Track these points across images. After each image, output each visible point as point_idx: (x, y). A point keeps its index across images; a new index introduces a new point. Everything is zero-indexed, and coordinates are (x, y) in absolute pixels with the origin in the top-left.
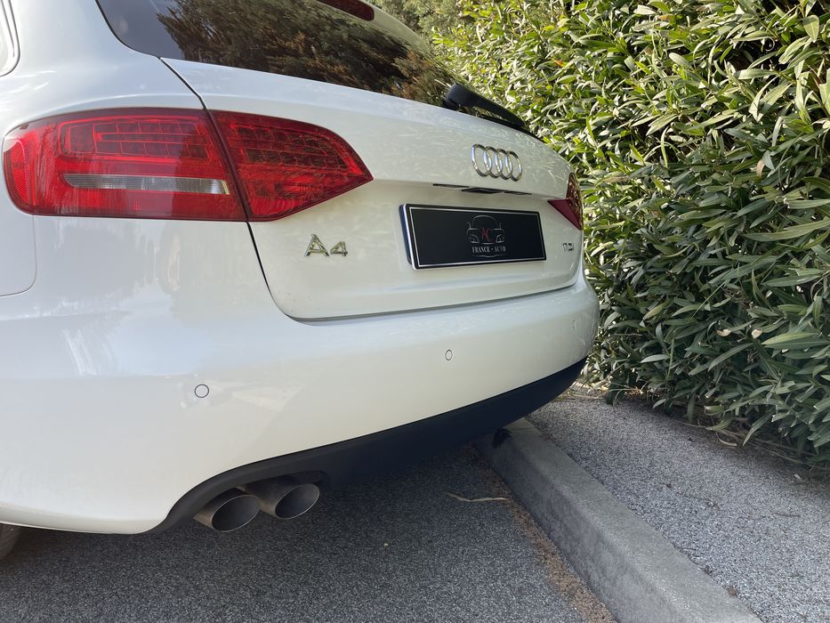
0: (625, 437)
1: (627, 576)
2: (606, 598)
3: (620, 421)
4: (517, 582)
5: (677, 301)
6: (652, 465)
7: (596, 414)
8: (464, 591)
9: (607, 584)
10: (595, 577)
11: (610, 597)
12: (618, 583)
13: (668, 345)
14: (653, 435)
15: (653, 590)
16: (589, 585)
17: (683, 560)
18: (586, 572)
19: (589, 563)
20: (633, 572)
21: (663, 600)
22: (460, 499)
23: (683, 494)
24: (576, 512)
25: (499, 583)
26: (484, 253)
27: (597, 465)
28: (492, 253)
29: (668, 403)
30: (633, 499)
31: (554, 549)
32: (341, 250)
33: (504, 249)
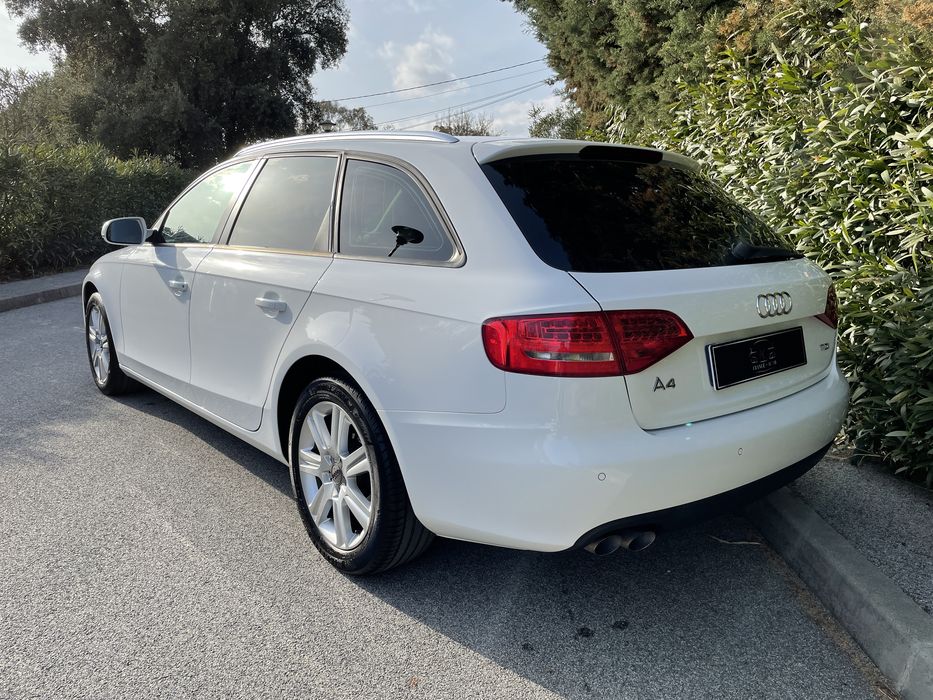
0: (868, 499)
1: (864, 609)
2: (847, 624)
3: (863, 483)
4: (776, 607)
5: (921, 391)
6: (890, 526)
7: (841, 474)
8: (735, 609)
9: (848, 614)
10: (838, 608)
11: (850, 623)
12: (857, 613)
13: (910, 425)
14: (894, 498)
15: (883, 619)
16: (833, 615)
17: (909, 601)
18: (831, 604)
19: (834, 598)
20: (869, 606)
21: (891, 627)
22: (721, 541)
23: (915, 552)
24: (824, 561)
25: (761, 606)
26: (761, 369)
27: (842, 522)
28: (767, 367)
29: (909, 470)
30: (872, 553)
31: (804, 586)
32: (672, 384)
33: (775, 362)
